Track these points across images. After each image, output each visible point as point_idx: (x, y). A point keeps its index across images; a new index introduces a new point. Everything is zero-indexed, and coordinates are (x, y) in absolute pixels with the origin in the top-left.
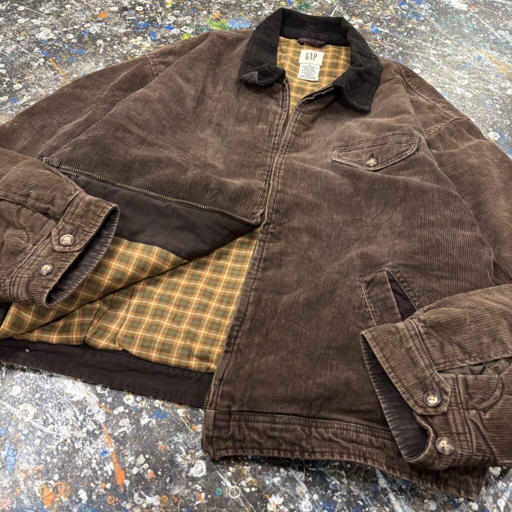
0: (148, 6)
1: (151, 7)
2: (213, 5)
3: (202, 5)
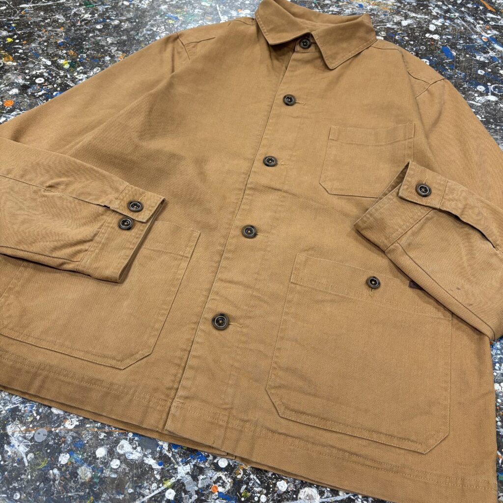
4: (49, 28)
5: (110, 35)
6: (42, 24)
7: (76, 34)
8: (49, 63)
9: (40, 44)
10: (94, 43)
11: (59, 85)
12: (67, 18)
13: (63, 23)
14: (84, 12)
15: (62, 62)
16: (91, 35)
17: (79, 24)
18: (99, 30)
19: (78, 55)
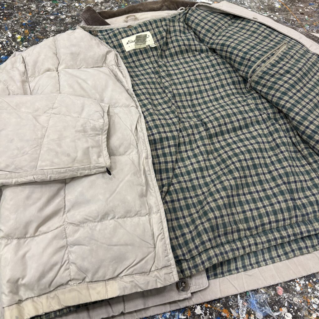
0: (4, 43)
1: (7, 43)
2: (50, 33)
3: (42, 35)
4: (23, 12)
5: (55, 24)
6: (21, 8)
7: (36, 20)
8: (10, 35)
9: (12, 22)
10: (43, 28)
11: (8, 52)
12: (37, 7)
13: (33, 11)
14: (49, 5)
15: (18, 36)
16: (44, 22)
17: (42, 13)
18: (51, 20)
19: (30, 34)
